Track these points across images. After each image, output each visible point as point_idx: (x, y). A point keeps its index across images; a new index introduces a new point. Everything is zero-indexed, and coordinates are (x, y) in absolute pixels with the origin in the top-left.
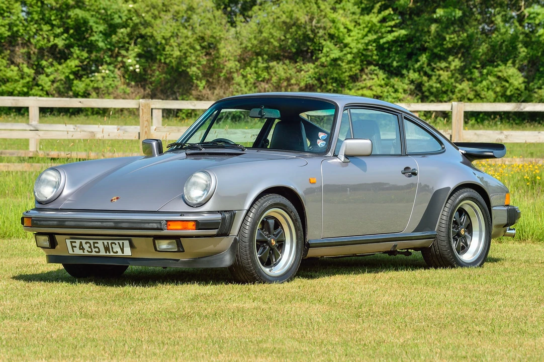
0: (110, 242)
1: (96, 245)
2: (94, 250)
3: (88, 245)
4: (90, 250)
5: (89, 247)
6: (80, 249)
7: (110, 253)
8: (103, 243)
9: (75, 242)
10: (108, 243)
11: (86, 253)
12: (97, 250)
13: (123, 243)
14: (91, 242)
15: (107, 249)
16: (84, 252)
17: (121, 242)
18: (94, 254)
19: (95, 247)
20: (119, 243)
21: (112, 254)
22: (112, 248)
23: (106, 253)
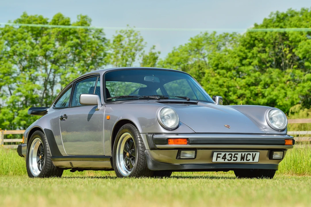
0: (246, 153)
1: (236, 156)
2: (233, 158)
3: (230, 156)
4: (230, 159)
5: (230, 157)
6: (223, 158)
7: (243, 160)
8: (242, 154)
9: (221, 154)
10: (245, 154)
11: (226, 161)
12: (235, 159)
13: (256, 154)
14: (233, 154)
15: (242, 158)
16: (224, 160)
17: (254, 153)
18: (232, 161)
19: (234, 157)
20: (253, 154)
21: (245, 161)
22: (247, 157)
23: (241, 160)
